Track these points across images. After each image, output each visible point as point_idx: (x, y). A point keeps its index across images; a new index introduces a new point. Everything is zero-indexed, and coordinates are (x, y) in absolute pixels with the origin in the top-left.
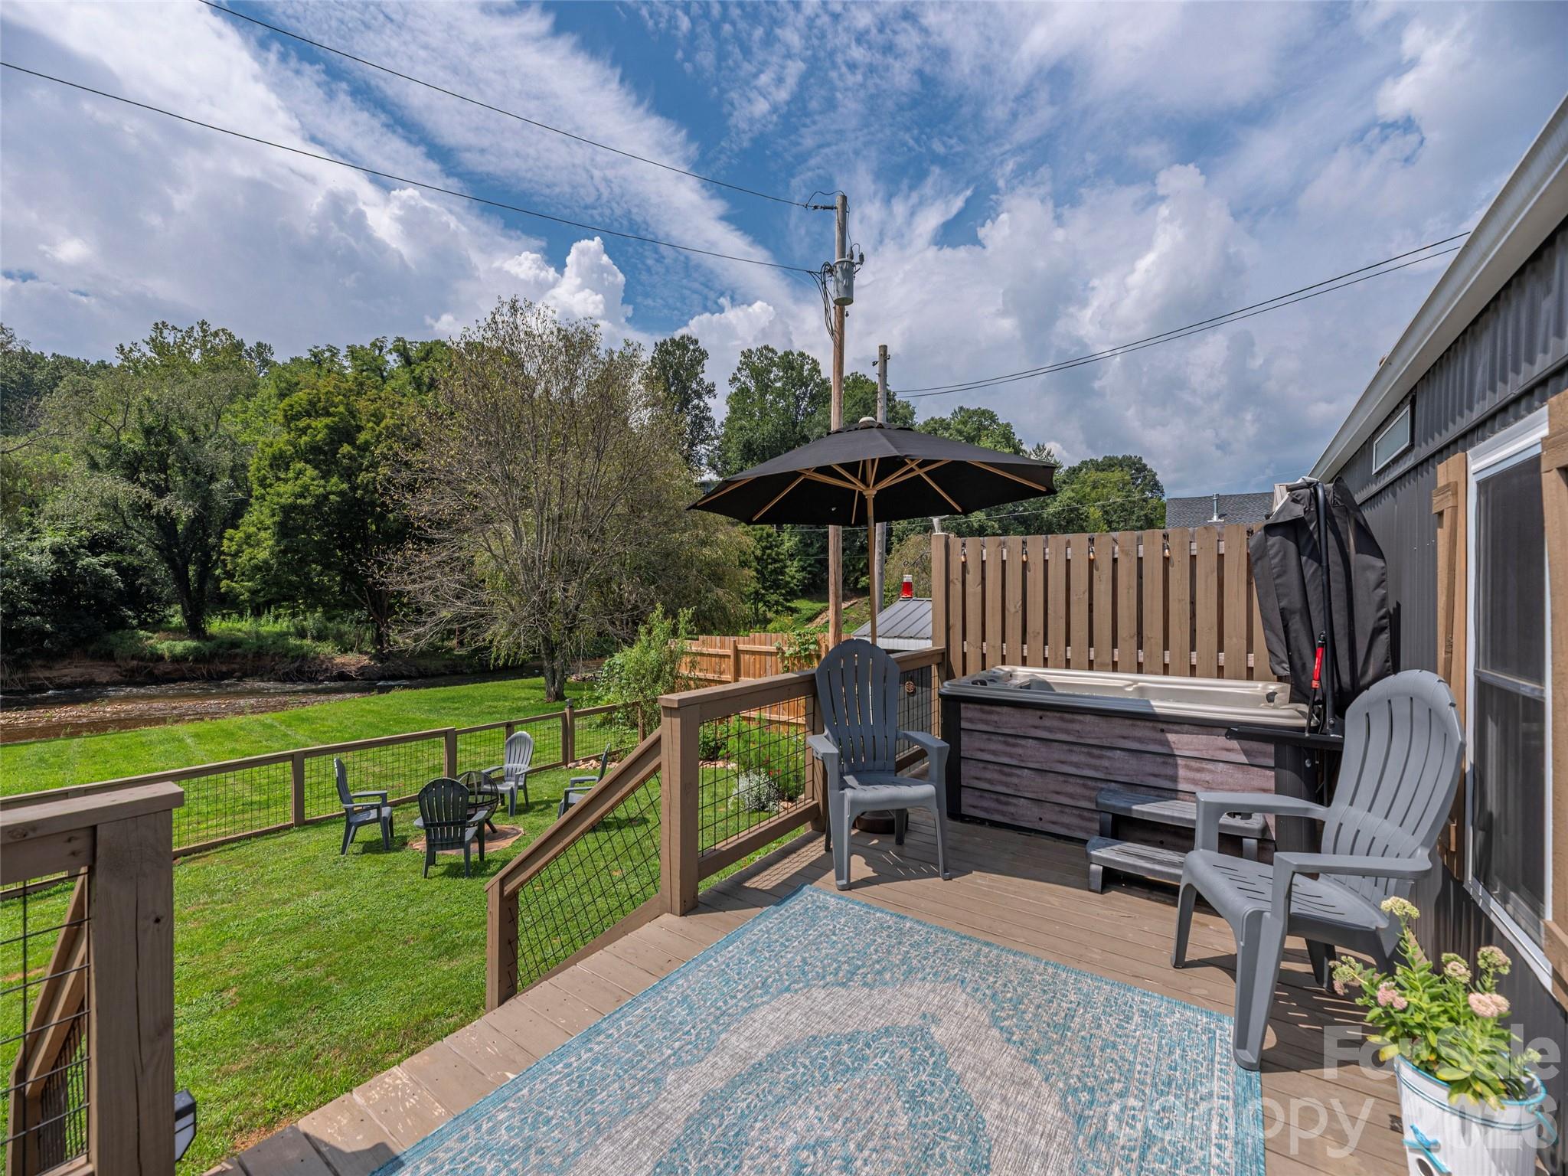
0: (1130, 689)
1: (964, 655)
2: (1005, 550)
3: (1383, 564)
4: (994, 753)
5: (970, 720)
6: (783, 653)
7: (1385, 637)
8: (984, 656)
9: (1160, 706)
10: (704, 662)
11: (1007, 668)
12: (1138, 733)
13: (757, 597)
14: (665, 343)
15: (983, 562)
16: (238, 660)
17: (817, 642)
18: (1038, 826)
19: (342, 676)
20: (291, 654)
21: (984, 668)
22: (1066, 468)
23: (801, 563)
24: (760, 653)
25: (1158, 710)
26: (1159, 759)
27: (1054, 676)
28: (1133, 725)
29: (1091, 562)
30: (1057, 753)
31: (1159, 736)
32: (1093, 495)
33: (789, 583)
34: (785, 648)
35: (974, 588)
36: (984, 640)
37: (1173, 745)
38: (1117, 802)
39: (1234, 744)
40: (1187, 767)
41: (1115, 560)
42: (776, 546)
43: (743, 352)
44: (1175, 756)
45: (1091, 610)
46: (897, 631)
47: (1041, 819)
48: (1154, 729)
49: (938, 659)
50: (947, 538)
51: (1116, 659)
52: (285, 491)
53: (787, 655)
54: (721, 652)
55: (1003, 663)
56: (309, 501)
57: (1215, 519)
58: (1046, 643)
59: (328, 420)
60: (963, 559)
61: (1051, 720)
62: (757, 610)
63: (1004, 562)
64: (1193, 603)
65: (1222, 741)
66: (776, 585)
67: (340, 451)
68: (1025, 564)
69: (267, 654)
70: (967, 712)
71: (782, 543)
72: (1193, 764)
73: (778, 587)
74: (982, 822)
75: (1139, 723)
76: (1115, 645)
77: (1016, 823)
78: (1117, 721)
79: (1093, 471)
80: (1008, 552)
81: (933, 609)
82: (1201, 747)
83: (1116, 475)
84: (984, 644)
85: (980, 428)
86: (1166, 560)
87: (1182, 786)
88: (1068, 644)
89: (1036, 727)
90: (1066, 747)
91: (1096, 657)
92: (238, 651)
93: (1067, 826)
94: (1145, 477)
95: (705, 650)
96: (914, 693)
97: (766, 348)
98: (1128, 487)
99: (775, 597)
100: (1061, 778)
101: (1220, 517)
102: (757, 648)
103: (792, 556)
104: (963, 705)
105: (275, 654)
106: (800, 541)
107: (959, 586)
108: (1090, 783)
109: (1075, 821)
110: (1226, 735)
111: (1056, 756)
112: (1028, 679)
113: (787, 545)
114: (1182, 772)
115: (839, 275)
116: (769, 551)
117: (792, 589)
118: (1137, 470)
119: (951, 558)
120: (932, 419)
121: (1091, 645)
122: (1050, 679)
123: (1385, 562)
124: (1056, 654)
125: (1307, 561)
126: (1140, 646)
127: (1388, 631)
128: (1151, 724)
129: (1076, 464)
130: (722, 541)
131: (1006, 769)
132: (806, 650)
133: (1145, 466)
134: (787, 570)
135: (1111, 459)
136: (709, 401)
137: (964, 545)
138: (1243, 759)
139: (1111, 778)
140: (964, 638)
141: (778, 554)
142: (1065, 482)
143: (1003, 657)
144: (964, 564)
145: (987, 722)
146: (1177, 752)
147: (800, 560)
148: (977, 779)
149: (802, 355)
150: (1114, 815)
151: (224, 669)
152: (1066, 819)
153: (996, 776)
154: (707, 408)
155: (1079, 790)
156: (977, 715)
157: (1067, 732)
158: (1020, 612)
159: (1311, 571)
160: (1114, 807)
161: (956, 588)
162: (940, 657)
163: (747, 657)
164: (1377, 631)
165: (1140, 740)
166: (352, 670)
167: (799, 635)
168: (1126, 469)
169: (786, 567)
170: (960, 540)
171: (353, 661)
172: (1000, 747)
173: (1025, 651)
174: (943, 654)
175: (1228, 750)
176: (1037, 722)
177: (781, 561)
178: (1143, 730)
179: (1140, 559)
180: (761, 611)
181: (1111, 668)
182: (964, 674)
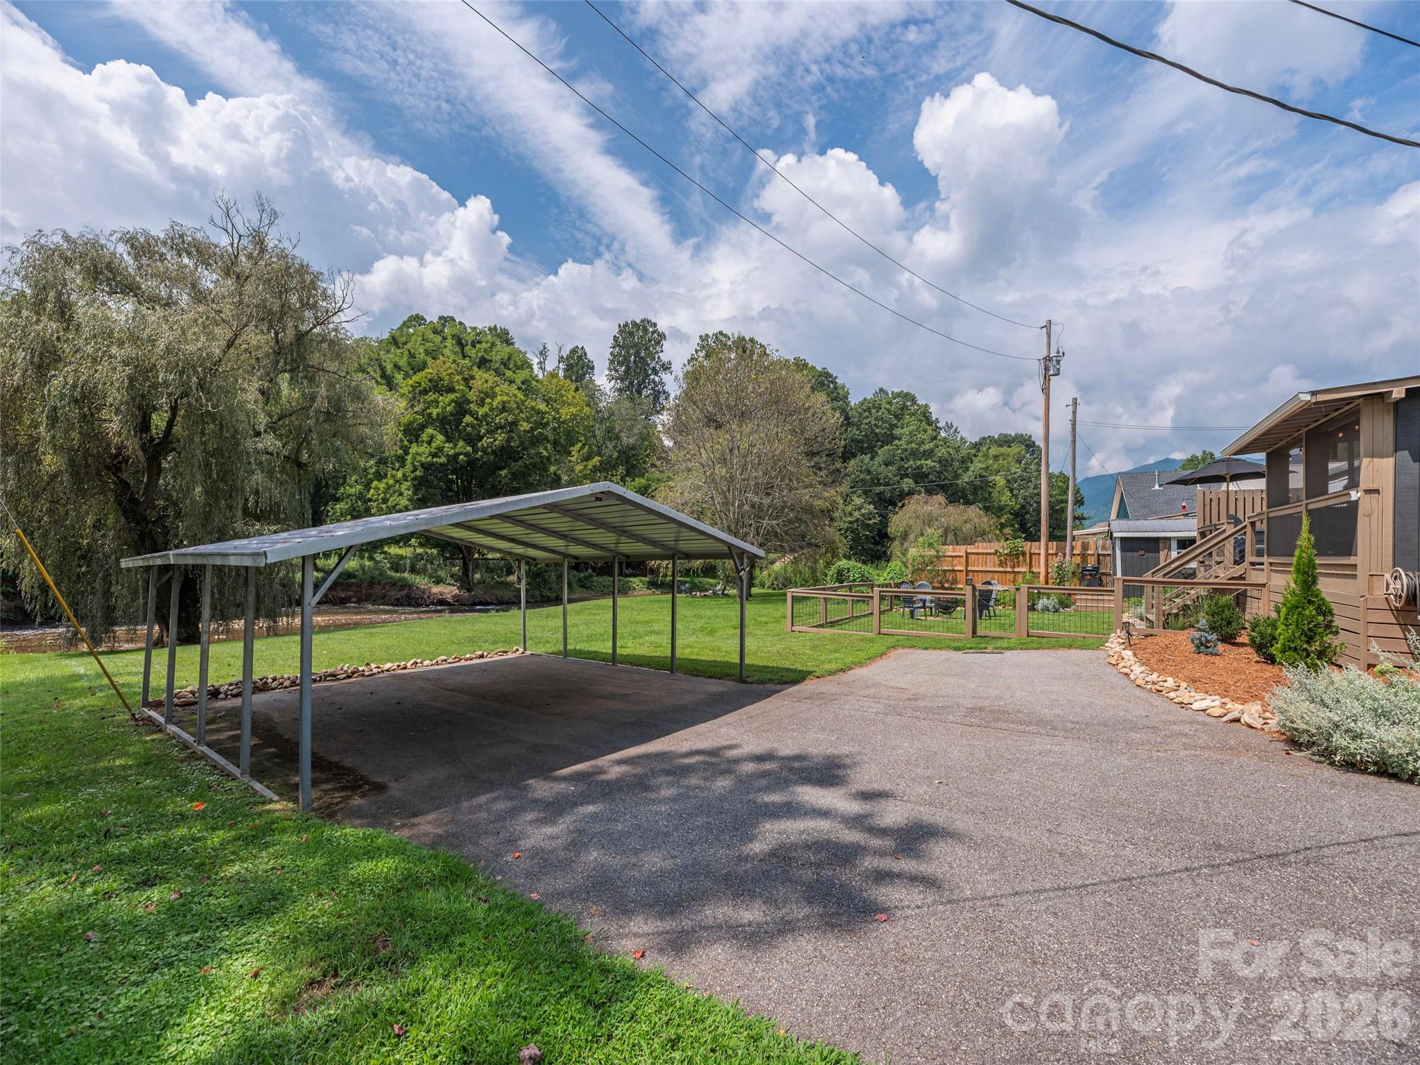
6: (1000, 553)
14: (626, 325)
16: (354, 588)
19: (442, 602)
20: (399, 584)
22: (970, 442)
24: (982, 554)
32: (996, 466)
43: (701, 337)
52: (421, 452)
53: (1003, 554)
56: (443, 460)
57: (1157, 487)
59: (452, 396)
67: (464, 420)
69: (379, 583)
79: (992, 446)
85: (904, 408)
92: (353, 580)
94: (1033, 452)
97: (721, 333)
101: (1160, 486)
102: (981, 551)
105: (386, 584)
118: (1027, 445)
120: (865, 399)
129: (977, 439)
132: (1017, 550)
133: (1034, 442)
135: (1006, 436)
136: (666, 377)
142: (975, 455)
149: (752, 340)
151: (343, 595)
154: (661, 383)
163: (973, 556)
166: (449, 598)
171: (449, 590)
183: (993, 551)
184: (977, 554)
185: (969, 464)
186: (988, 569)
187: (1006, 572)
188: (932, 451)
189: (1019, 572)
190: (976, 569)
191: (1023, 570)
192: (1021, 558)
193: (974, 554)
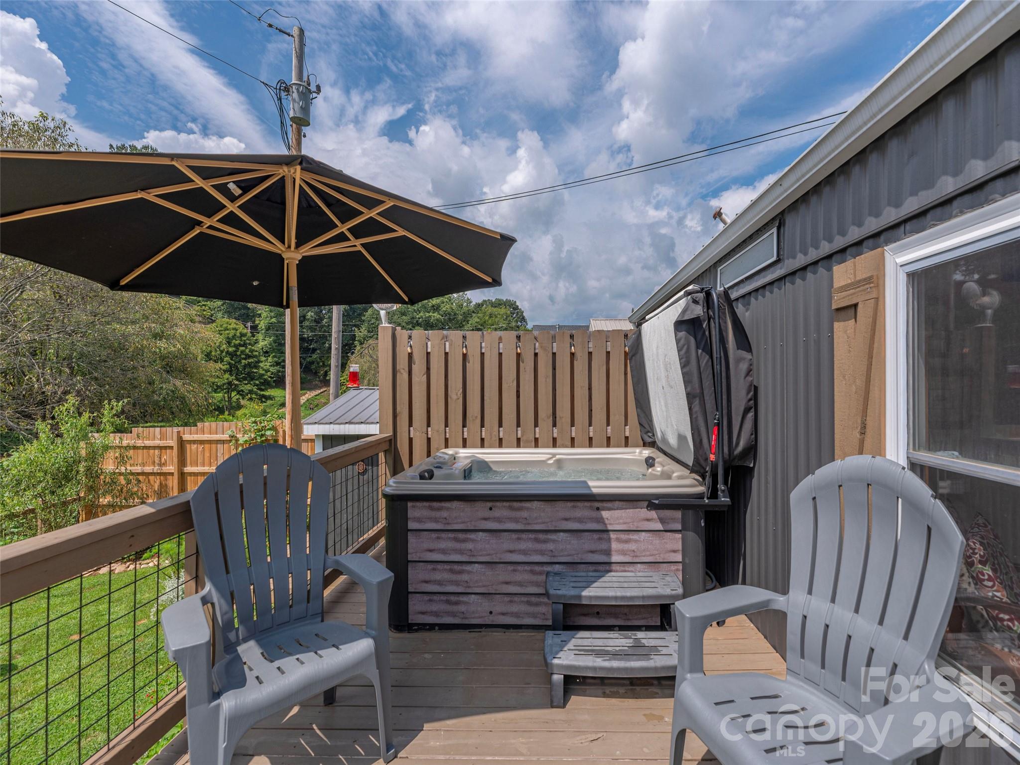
0: (551, 462)
1: (411, 440)
2: (447, 344)
3: (751, 357)
4: (443, 551)
5: (419, 520)
6: (237, 440)
7: (751, 415)
8: (429, 440)
9: (597, 486)
10: (140, 455)
11: (450, 451)
12: (578, 513)
13: (230, 387)
15: (428, 354)
17: (274, 428)
18: (488, 620)
21: (429, 455)
22: (474, 303)
23: (276, 359)
24: (210, 442)
25: (595, 491)
26: (596, 536)
27: (490, 455)
28: (574, 507)
29: (518, 355)
30: (506, 543)
31: (594, 514)
32: (490, 321)
33: (263, 375)
34: (239, 436)
35: (419, 378)
36: (429, 425)
37: (606, 521)
38: (565, 590)
39: (653, 514)
40: (619, 540)
41: (536, 355)
42: (250, 344)
44: (607, 531)
45: (518, 396)
46: (348, 418)
47: (491, 613)
48: (591, 508)
49: (386, 446)
50: (394, 330)
51: (537, 436)
53: (241, 442)
54: (162, 443)
55: (447, 446)
58: (482, 426)
60: (409, 350)
61: (501, 511)
62: (230, 398)
63: (446, 354)
64: (590, 389)
65: (644, 513)
66: (250, 377)
68: (465, 356)
70: (415, 511)
71: (257, 342)
72: (623, 536)
73: (252, 379)
74: (431, 627)
75: (579, 504)
76: (536, 425)
77: (466, 622)
78: (560, 504)
79: (490, 306)
80: (450, 345)
81: (380, 399)
82: (629, 520)
83: (502, 311)
84: (429, 429)
86: (572, 354)
87: (615, 558)
88: (500, 425)
89: (485, 519)
90: (514, 536)
91: (522, 435)
93: (516, 615)
94: (517, 313)
95: (139, 443)
96: (365, 472)
98: (509, 318)
99: (249, 387)
100: (510, 568)
102: (206, 437)
103: (266, 353)
104: (410, 504)
106: (275, 342)
107: (406, 376)
108: (537, 568)
109: (524, 608)
110: (647, 507)
111: (507, 546)
112: (469, 461)
113: (261, 344)
114: (615, 546)
115: (295, 95)
116: (242, 348)
117: (265, 380)
118: (513, 308)
119: (398, 349)
121: (518, 425)
122: (488, 458)
123: (752, 356)
124: (491, 435)
125: (701, 353)
126: (554, 425)
127: (753, 410)
128: (587, 504)
129: (480, 301)
130: (181, 336)
131: (456, 567)
132: (262, 436)
133: (518, 306)
134: (261, 365)
135: (500, 300)
137: (410, 337)
138: (659, 526)
139: (555, 560)
140: (410, 425)
141: (252, 351)
142: (473, 312)
143: (446, 440)
144: (410, 355)
145: (436, 520)
146: (610, 528)
147: (274, 357)
148: (426, 582)
150: (564, 604)
152: (515, 608)
153: (446, 576)
155: (527, 577)
156: (426, 513)
157: (516, 520)
158: (461, 399)
159: (705, 362)
160: (564, 596)
161: (403, 377)
162: (388, 443)
163: (194, 447)
164: (747, 411)
165: (580, 520)
167: (255, 422)
168: (508, 307)
169: (259, 362)
170: (406, 333)
172: (451, 545)
173: (465, 434)
174: (390, 441)
175: (648, 520)
176: (488, 513)
177: (255, 356)
178: (582, 511)
179: (554, 354)
180: (234, 399)
181: (533, 443)
182: (411, 465)
183: (226, 437)
193: (194, 442)
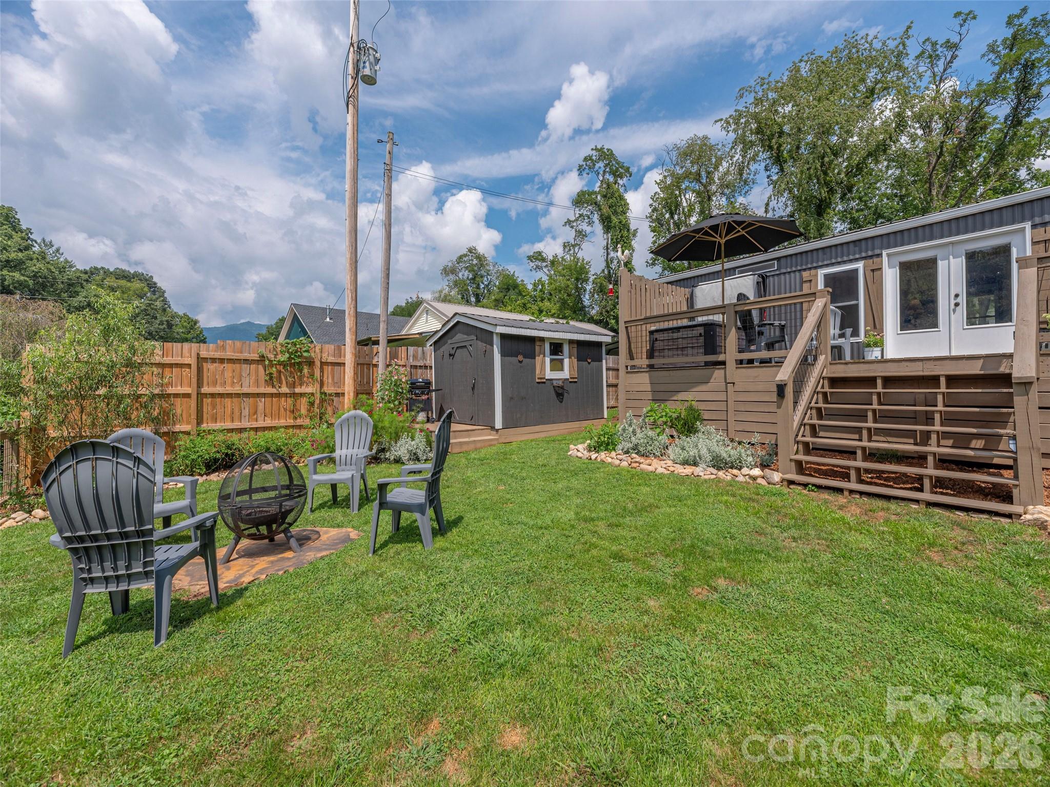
102: (228, 355)
132: (299, 356)
163: (211, 365)
183: (255, 356)
184: (222, 361)
185: (78, 289)
186: (246, 390)
187: (279, 395)
188: (21, 262)
189: (302, 395)
190: (219, 389)
191: (309, 390)
192: (306, 371)
193: (213, 360)
